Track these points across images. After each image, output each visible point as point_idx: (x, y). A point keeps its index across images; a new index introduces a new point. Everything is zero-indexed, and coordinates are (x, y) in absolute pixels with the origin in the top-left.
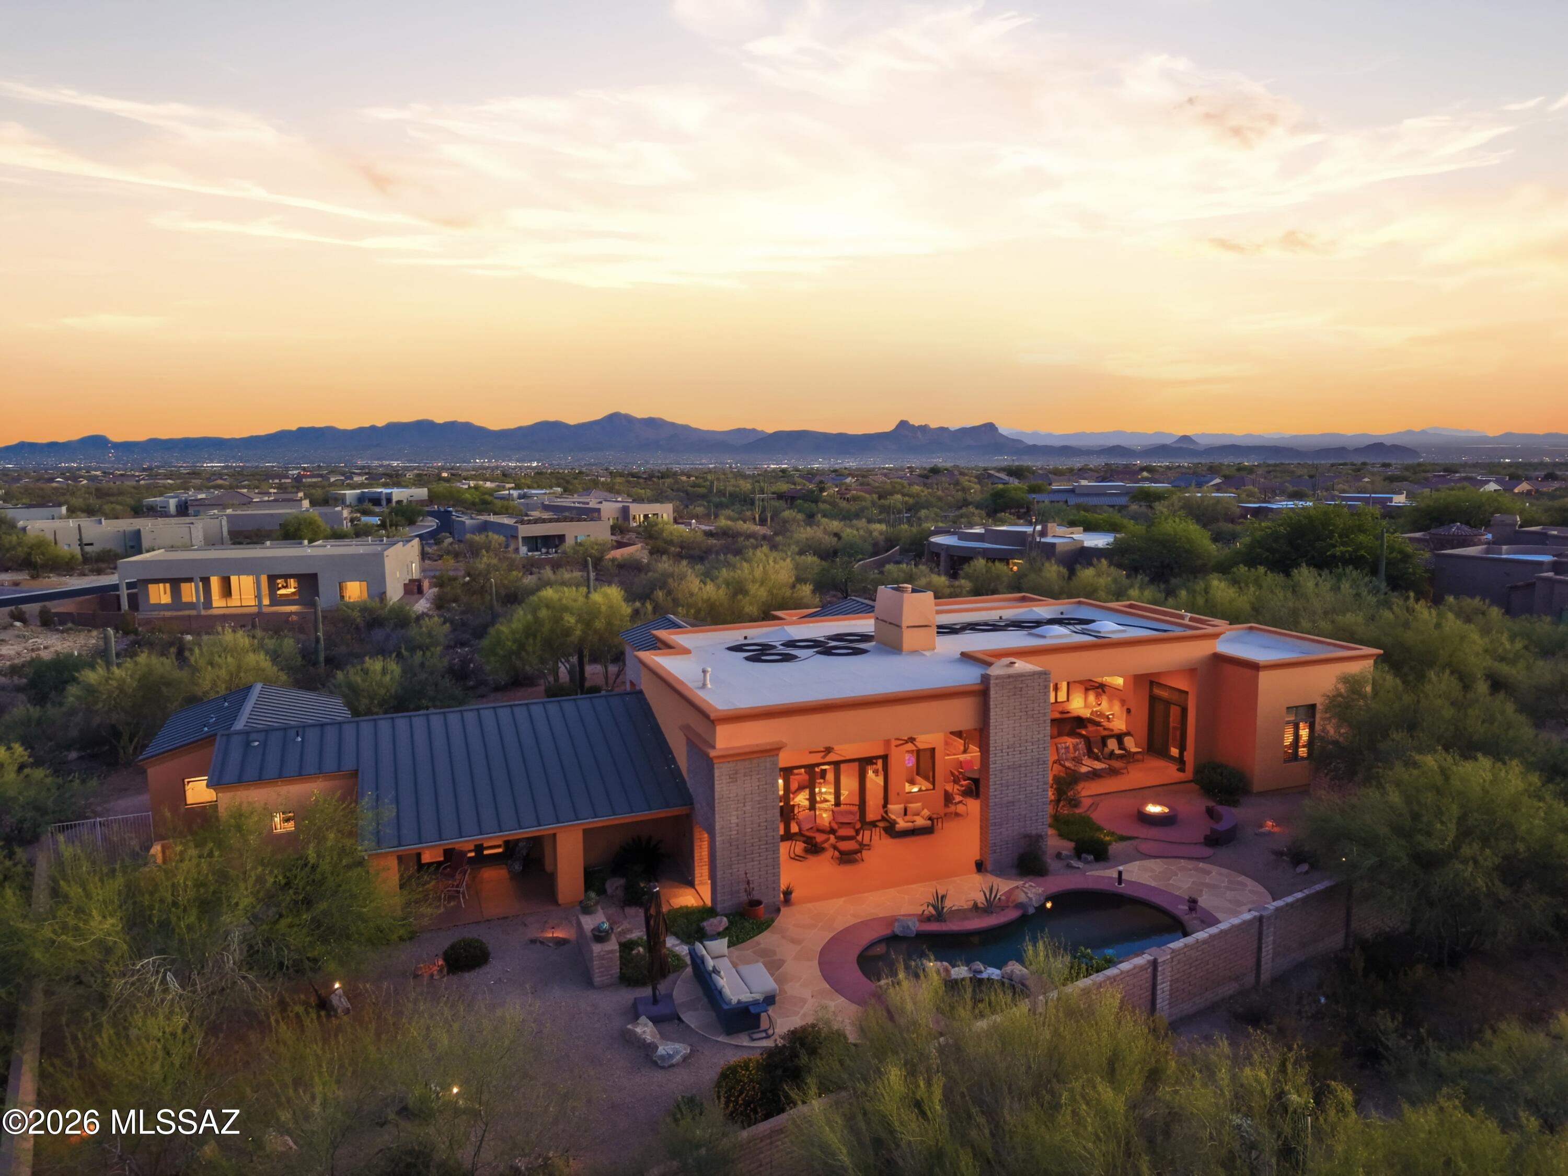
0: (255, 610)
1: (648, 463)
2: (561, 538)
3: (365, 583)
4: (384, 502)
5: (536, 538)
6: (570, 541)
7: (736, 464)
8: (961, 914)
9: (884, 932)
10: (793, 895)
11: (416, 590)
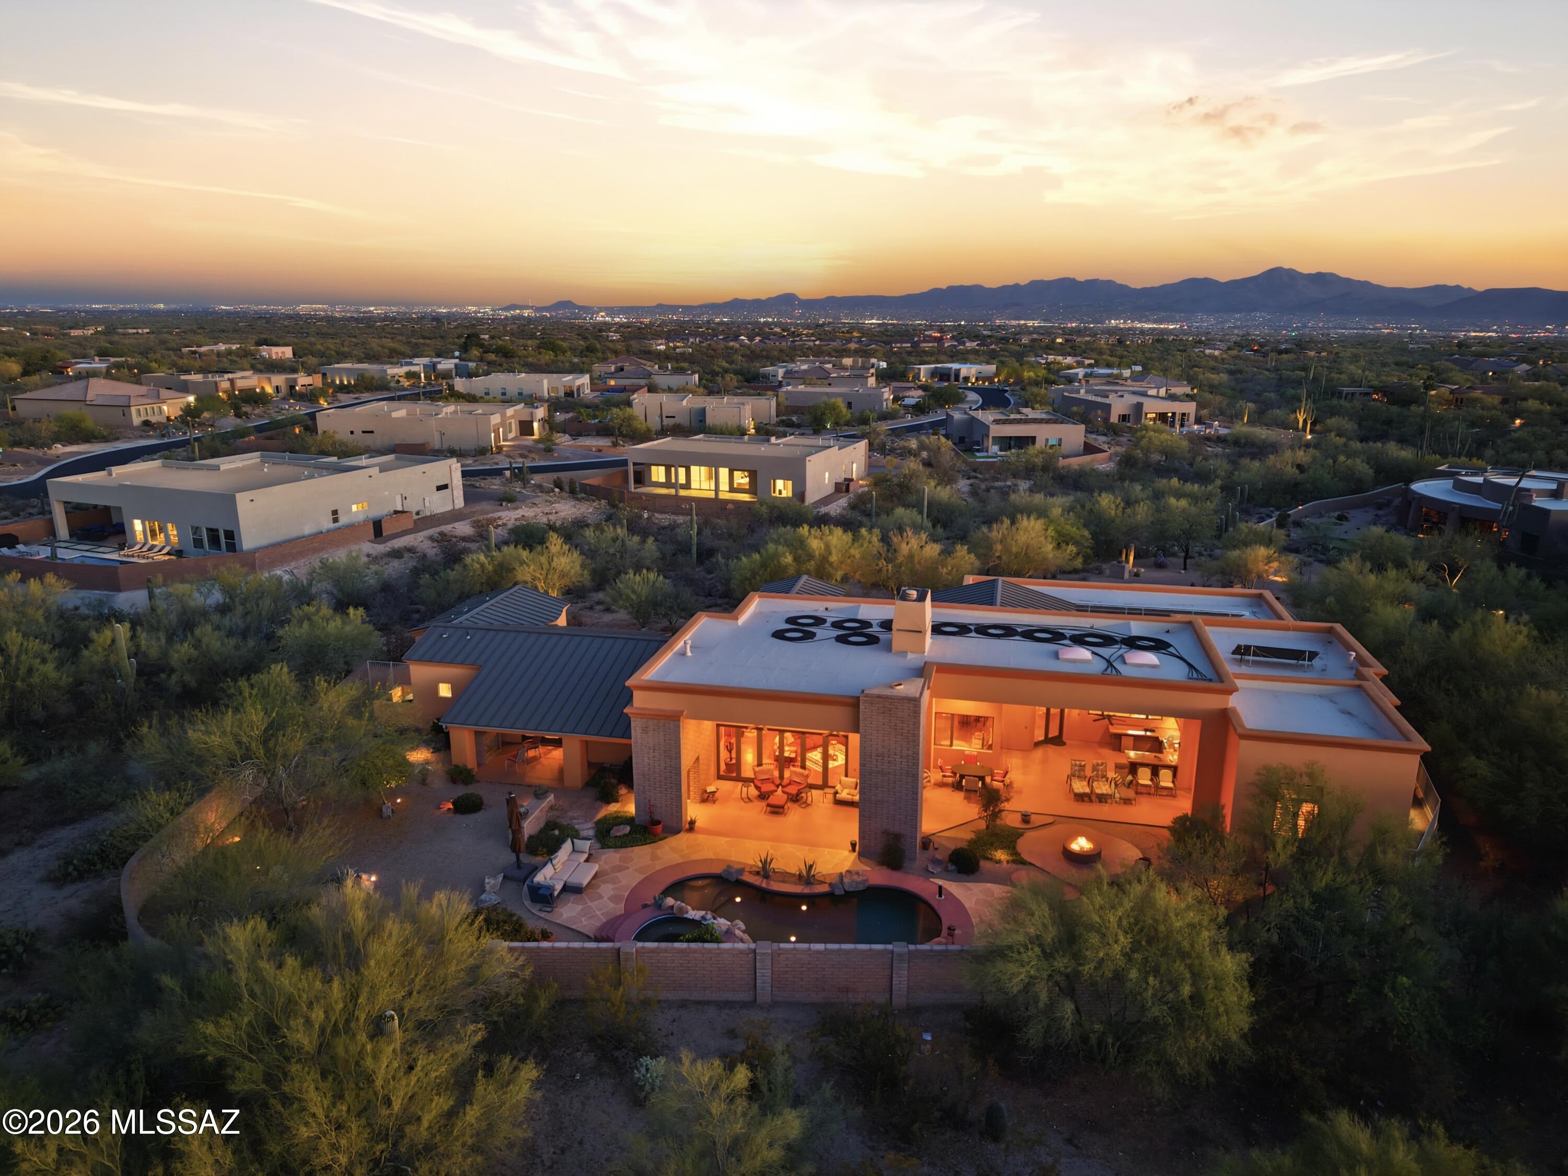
0: (712, 495)
1: (1305, 327)
2: (1033, 440)
3: (790, 483)
4: (953, 378)
5: (1010, 438)
6: (1040, 444)
7: (1421, 330)
8: (785, 876)
9: (717, 870)
10: (697, 824)
11: (844, 489)
